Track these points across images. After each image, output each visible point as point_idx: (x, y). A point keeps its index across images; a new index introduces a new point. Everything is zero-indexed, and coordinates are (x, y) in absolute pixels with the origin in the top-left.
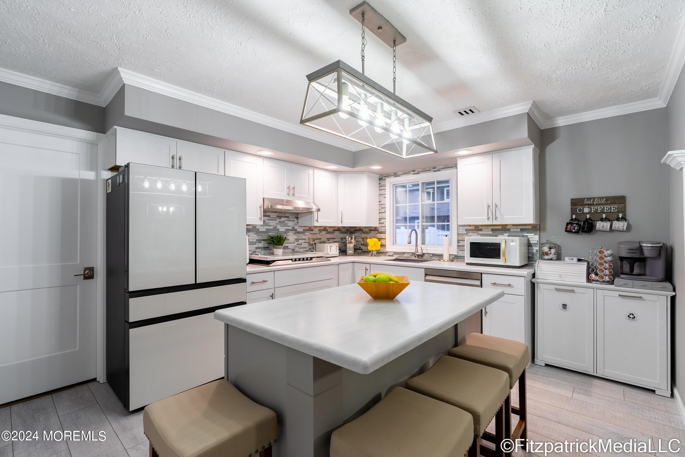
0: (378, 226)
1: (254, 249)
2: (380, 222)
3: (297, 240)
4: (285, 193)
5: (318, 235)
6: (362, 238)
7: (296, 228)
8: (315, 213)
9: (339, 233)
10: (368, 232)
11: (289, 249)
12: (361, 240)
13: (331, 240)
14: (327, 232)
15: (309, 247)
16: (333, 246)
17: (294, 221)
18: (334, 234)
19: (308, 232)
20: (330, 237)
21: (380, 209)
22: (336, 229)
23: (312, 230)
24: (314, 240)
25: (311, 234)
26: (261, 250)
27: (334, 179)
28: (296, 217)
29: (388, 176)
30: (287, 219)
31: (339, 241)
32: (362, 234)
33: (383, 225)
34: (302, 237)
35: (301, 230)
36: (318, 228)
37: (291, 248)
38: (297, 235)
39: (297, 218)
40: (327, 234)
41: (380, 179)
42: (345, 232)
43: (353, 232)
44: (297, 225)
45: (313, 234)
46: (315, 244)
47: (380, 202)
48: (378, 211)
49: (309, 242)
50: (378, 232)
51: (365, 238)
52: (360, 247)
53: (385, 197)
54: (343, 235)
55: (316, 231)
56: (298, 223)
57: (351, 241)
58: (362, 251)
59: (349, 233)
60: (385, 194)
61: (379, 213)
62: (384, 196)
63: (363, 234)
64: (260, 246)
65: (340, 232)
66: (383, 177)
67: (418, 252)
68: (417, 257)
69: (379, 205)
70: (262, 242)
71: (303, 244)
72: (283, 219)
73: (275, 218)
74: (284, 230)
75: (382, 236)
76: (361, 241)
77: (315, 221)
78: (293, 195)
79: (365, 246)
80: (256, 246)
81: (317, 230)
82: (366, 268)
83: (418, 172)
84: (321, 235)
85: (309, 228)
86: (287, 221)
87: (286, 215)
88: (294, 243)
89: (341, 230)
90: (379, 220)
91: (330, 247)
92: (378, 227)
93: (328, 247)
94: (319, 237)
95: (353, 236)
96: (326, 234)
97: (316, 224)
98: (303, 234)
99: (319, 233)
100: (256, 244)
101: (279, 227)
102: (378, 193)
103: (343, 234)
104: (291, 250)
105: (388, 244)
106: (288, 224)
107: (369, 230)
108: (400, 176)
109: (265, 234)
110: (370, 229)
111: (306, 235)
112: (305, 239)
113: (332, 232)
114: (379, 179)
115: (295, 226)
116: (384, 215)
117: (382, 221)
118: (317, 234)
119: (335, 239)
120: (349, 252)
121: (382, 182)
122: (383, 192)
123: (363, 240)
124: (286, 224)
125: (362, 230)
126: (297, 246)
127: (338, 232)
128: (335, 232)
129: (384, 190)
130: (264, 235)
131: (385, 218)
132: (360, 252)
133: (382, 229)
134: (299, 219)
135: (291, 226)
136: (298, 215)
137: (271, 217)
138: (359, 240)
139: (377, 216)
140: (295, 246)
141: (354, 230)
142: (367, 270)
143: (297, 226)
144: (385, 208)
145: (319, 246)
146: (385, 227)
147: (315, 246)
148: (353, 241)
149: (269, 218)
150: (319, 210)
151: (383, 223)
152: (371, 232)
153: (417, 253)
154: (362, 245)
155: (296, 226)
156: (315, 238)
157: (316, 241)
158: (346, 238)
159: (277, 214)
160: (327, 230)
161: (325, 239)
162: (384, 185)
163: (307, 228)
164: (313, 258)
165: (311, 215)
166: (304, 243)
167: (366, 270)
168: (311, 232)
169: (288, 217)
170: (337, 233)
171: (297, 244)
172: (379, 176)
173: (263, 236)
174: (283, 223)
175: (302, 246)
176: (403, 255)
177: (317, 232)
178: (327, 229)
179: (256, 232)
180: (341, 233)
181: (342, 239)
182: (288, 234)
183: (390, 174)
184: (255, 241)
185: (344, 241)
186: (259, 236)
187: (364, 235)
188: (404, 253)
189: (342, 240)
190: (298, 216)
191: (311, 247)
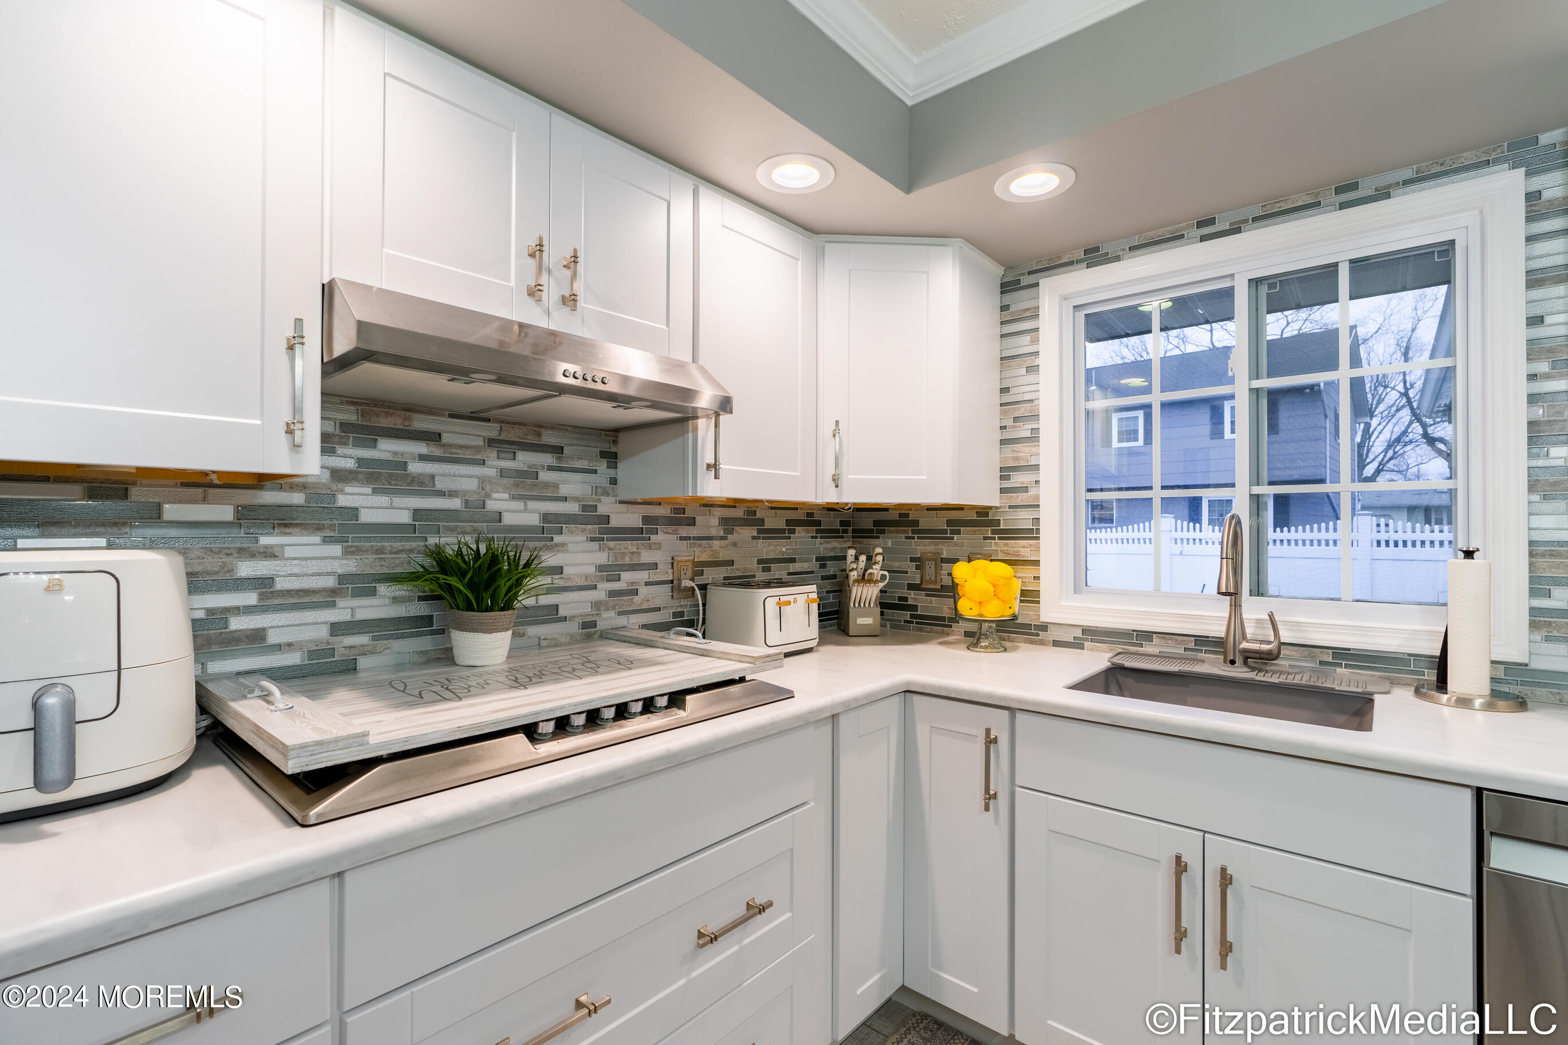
0: (996, 503)
1: (323, 632)
2: (1006, 484)
3: (610, 572)
4: (513, 284)
5: (716, 543)
6: (912, 560)
7: (602, 510)
8: (701, 423)
9: (812, 537)
10: (945, 532)
11: (565, 619)
12: (911, 567)
13: (779, 572)
14: (759, 531)
15: (675, 603)
16: (792, 601)
17: (595, 472)
18: (789, 538)
19: (670, 528)
20: (772, 556)
21: (1009, 422)
22: (799, 515)
23: (692, 522)
24: (699, 568)
25: (682, 538)
26: (374, 639)
27: (800, 262)
28: (604, 455)
29: (1054, 265)
30: (548, 459)
31: (813, 572)
32: (913, 538)
33: (1020, 498)
34: (639, 553)
35: (632, 519)
36: (718, 512)
37: (576, 612)
38: (612, 544)
39: (612, 458)
40: (760, 541)
41: (1008, 287)
42: (837, 531)
43: (871, 531)
44: (607, 494)
45: (695, 538)
46: (703, 588)
47: (1004, 390)
48: (998, 435)
49: (672, 582)
50: (994, 532)
51: (931, 560)
52: (906, 599)
53: (1033, 369)
54: (828, 543)
55: (710, 523)
56: (614, 481)
57: (870, 571)
58: (912, 616)
59: (853, 537)
60: (1037, 353)
61: (1003, 442)
62: (1029, 361)
63: (918, 538)
64: (361, 615)
65: (817, 531)
66: (1023, 274)
67: (1244, 637)
68: (1239, 660)
69: (1002, 405)
70: (382, 589)
71: (643, 591)
72: (525, 459)
73: (477, 449)
74: (534, 520)
75: (1022, 548)
76: (907, 572)
77: (701, 468)
78: (564, 300)
79: (927, 595)
80: (340, 614)
81: (715, 521)
82: (988, 731)
83: (1231, 224)
84: (735, 544)
85: (676, 510)
86: (550, 468)
87: (549, 438)
88: (595, 587)
89: (818, 523)
90: (1002, 478)
91: (780, 605)
92: (997, 508)
93: (771, 603)
94: (724, 555)
95: (879, 550)
96: (754, 538)
97: (711, 488)
98: (644, 539)
99: (722, 534)
100: (332, 605)
101: (499, 502)
102: (992, 350)
103: (827, 537)
104: (573, 628)
105: (1047, 588)
106: (555, 486)
107: (950, 523)
108: (1117, 259)
109: (408, 540)
110: (954, 515)
111: (659, 546)
112: (654, 566)
113: (782, 531)
114: (1003, 285)
115: (599, 501)
116: (1027, 449)
117: (1018, 479)
118: (711, 538)
119: (792, 560)
120: (861, 621)
121: (1019, 301)
122: (1023, 345)
123: (918, 567)
124: (547, 485)
125: (916, 523)
126: (607, 602)
127: (808, 531)
128: (793, 532)
129: (1026, 339)
130: (398, 545)
131: (1036, 467)
132: (906, 621)
133: (1023, 519)
134: (619, 465)
135: (576, 499)
136: (615, 442)
137: (444, 445)
138: (897, 564)
139: (992, 457)
140: (597, 605)
141: (876, 523)
142: (995, 741)
143: (612, 499)
144: (1036, 417)
145: (722, 598)
146: (1038, 506)
147: (704, 597)
148: (876, 571)
149: (437, 452)
150: (725, 405)
151: (1025, 489)
152: (959, 532)
153: (1244, 645)
154: (912, 587)
155: (604, 499)
156: (704, 557)
157: (711, 575)
158: (844, 558)
159: (491, 430)
160: (762, 521)
161: (753, 566)
162: (1026, 310)
163: (663, 511)
164: (688, 697)
165: (680, 440)
166: (647, 584)
167: (991, 741)
168: (685, 531)
169: (558, 450)
170: (803, 534)
171: (612, 594)
172: (1000, 271)
173: (391, 553)
174: (530, 481)
175: (636, 599)
176: (1141, 645)
177: (714, 532)
178: (759, 515)
179: (331, 528)
180: (821, 537)
181: (822, 561)
182: (557, 539)
183: (1059, 258)
184: (330, 582)
185: (832, 568)
186: (359, 551)
187: (922, 547)
188: (1147, 636)
189: (823, 566)
190: (613, 450)
191: (684, 605)
